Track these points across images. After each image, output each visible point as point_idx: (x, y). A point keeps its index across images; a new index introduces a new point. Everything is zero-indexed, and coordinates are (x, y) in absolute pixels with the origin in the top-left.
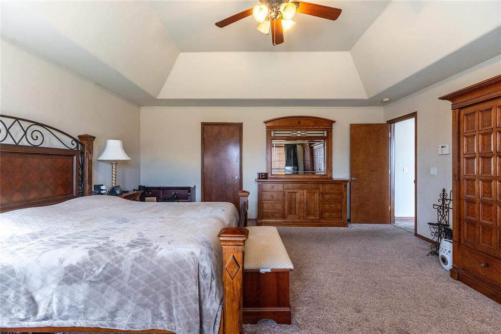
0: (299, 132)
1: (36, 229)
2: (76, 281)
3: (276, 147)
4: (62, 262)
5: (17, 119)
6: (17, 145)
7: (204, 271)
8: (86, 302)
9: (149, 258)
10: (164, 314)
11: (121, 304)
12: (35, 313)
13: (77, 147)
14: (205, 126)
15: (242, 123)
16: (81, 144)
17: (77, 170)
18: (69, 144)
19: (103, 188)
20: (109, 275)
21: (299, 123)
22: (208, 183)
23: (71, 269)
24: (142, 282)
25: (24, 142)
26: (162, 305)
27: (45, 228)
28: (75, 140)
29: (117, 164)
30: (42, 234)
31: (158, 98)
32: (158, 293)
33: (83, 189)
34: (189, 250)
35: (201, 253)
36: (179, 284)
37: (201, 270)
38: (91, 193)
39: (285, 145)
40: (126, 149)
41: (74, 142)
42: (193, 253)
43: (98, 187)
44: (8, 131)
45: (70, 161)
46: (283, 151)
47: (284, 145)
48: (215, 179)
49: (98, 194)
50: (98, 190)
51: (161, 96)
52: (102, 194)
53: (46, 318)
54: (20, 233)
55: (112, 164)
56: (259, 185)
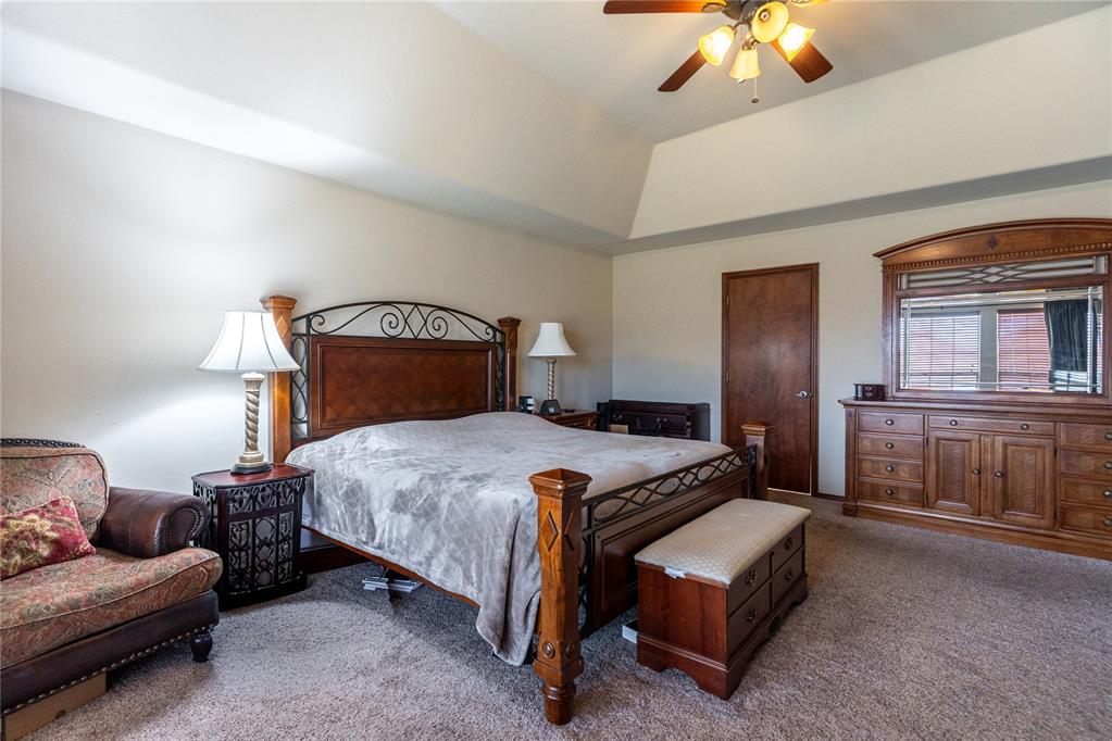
0: (994, 270)
1: (403, 446)
2: (403, 510)
3: (913, 315)
4: (395, 485)
5: (416, 305)
6: (416, 339)
7: (524, 532)
8: (409, 538)
9: (467, 497)
10: (475, 579)
11: (437, 550)
12: (373, 539)
13: (494, 337)
14: (731, 281)
15: (817, 265)
16: (500, 332)
17: (494, 373)
18: (481, 333)
19: (530, 401)
20: (429, 509)
21: (993, 243)
22: (737, 404)
23: (401, 494)
24: (456, 527)
25: (423, 335)
26: (473, 566)
27: (413, 446)
28: (491, 326)
29: (554, 363)
30: (405, 452)
31: (632, 237)
32: (471, 547)
33: (504, 402)
34: (514, 496)
35: (529, 504)
36: (491, 541)
37: (520, 528)
38: (513, 409)
39: (1046, 303)
40: (570, 337)
41: (489, 330)
42: (516, 501)
43: (523, 400)
44: (406, 322)
45: (483, 358)
46: (1039, 321)
47: (1042, 306)
48: (751, 396)
49: (523, 411)
50: (522, 406)
51: (636, 233)
52: (530, 412)
53: (380, 547)
54: (386, 448)
55: (548, 362)
56: (849, 415)
